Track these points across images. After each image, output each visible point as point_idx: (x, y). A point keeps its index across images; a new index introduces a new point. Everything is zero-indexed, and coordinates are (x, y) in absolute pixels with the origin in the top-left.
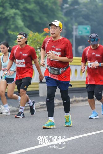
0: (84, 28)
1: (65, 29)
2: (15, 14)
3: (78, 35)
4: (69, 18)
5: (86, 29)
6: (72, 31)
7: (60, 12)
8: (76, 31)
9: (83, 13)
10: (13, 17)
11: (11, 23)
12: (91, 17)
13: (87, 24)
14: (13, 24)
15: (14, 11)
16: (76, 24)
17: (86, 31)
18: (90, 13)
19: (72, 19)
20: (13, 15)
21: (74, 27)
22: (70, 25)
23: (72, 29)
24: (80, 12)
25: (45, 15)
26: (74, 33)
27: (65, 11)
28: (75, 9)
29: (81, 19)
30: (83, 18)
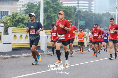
0: (82, 22)
1: (75, 22)
2: (55, 15)
3: (80, 24)
4: (77, 18)
5: (83, 22)
6: (78, 23)
7: (73, 15)
8: (79, 23)
9: (82, 15)
10: (54, 17)
11: (53, 19)
12: (86, 17)
13: (84, 20)
14: (54, 20)
15: (54, 14)
16: (80, 20)
17: (84, 23)
18: (85, 16)
19: (78, 18)
20: (54, 16)
21: (79, 21)
22: (77, 20)
23: (78, 22)
24: (81, 15)
25: (67, 16)
26: (79, 24)
27: (75, 15)
28: (79, 14)
29: (81, 18)
30: (82, 18)
